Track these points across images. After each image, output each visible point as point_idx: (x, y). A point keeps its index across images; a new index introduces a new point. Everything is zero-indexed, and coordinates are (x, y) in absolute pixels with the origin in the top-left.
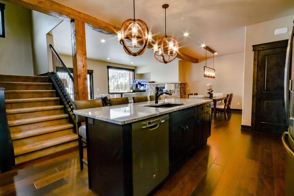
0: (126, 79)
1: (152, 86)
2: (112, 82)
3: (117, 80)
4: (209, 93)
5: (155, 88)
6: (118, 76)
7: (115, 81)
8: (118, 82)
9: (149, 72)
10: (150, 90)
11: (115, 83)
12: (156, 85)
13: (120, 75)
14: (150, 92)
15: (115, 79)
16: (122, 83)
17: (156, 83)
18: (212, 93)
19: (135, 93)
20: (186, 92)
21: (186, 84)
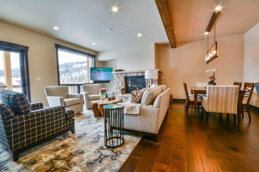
0: (79, 73)
1: (120, 75)
2: (66, 76)
3: (71, 73)
5: (123, 77)
6: (72, 71)
7: (69, 74)
8: (71, 75)
9: (115, 58)
10: (117, 80)
11: (69, 77)
12: (125, 74)
13: (74, 70)
14: (116, 83)
15: (69, 73)
16: (76, 76)
17: (125, 72)
19: (96, 84)
20: (161, 82)
21: (161, 73)
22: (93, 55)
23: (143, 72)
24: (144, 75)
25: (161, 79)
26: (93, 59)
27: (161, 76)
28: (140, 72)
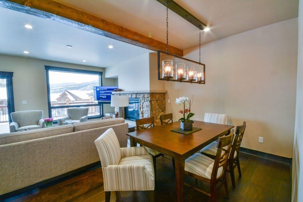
4: (183, 120)
20: (165, 107)
21: (166, 94)
22: (101, 71)
23: (136, 94)
24: (138, 97)
25: (165, 103)
26: (100, 76)
27: (165, 99)
28: (134, 93)
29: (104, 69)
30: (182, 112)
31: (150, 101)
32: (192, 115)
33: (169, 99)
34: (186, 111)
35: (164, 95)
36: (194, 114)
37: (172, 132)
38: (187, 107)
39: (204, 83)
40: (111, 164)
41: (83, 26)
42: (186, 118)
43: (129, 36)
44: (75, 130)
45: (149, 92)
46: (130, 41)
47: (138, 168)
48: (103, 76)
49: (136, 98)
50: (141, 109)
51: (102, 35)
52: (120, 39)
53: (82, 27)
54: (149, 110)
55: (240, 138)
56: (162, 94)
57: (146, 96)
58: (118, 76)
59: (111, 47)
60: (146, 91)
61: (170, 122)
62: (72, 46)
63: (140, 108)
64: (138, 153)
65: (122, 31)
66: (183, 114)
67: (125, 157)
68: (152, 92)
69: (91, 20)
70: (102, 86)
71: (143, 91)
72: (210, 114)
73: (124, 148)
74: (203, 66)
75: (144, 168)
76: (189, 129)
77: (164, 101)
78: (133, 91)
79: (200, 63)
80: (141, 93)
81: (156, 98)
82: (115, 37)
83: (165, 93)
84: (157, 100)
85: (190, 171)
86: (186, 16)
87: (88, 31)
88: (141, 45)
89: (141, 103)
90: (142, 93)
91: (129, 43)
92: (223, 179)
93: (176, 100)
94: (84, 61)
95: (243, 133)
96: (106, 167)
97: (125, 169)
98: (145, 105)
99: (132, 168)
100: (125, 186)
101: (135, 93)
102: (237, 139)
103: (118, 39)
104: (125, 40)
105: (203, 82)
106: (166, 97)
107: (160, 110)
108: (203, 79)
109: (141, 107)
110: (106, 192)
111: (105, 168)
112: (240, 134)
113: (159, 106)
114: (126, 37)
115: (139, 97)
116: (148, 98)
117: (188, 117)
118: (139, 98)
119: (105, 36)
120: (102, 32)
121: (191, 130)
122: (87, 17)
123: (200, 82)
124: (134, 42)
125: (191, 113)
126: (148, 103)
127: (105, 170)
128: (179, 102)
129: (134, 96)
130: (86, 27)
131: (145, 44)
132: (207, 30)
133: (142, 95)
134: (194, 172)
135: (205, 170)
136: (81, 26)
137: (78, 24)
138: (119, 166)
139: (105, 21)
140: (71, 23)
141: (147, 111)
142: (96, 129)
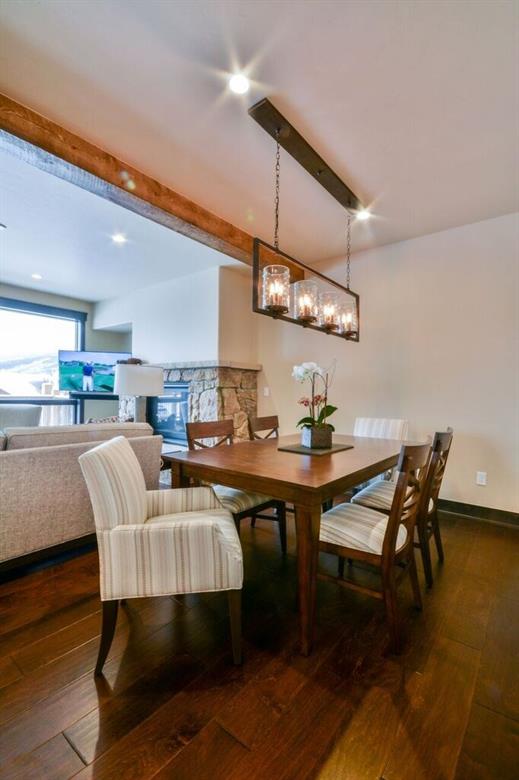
4: (308, 422)
18: (328, 420)
20: (256, 406)
21: (259, 374)
23: (182, 370)
24: (186, 378)
25: (256, 396)
26: (80, 324)
27: (255, 386)
28: (175, 370)
29: (92, 305)
30: (306, 403)
31: (220, 389)
32: (329, 410)
33: (267, 386)
34: (316, 400)
35: (255, 377)
36: (335, 409)
37: (280, 452)
38: (319, 392)
39: (357, 340)
40: (123, 524)
41: (51, 163)
42: (316, 419)
43: (175, 208)
44: (9, 445)
45: (217, 365)
46: (177, 222)
47: (200, 530)
48: (87, 323)
49: (181, 381)
50: (194, 411)
51: (101, 195)
52: (149, 214)
53: (48, 165)
54: (216, 413)
55: (441, 463)
56: (249, 373)
57: (208, 375)
58: (131, 324)
59: (119, 239)
60: (210, 362)
61: (274, 435)
62: (4, 226)
63: (192, 408)
64: (195, 506)
65: (156, 194)
66: (308, 408)
67: (158, 515)
68: (225, 365)
69: (74, 148)
70: (83, 349)
71: (201, 362)
72: (369, 420)
73: (155, 491)
74: (354, 299)
75: (215, 530)
76: (323, 445)
77: (253, 391)
78: (173, 364)
79: (347, 290)
80: (195, 369)
81: (234, 382)
82: (136, 204)
83: (256, 371)
84: (236, 388)
85: (330, 541)
86: (320, 172)
87: (63, 178)
88: (204, 237)
89: (194, 394)
90: (199, 368)
91: (171, 229)
92: (408, 561)
93: (292, 370)
94: (37, 276)
95: (448, 451)
96: (110, 529)
97: (164, 533)
98: (204, 399)
99: (183, 529)
100: (162, 584)
101: (180, 369)
102: (436, 464)
103: (145, 211)
104: (163, 217)
105: (354, 337)
106: (259, 379)
107: (242, 413)
108: (354, 329)
109: (195, 406)
110: (106, 603)
111: (105, 533)
112: (442, 453)
113: (241, 404)
114: (167, 210)
115: (189, 379)
116: (213, 379)
117: (323, 415)
118: (190, 381)
119: (111, 199)
120: (102, 188)
121: (328, 446)
122: (65, 139)
123: (347, 335)
124: (185, 229)
125: (329, 406)
126: (214, 394)
127: (106, 539)
128: (301, 374)
129: (175, 377)
130: (59, 165)
131: (214, 235)
132: (363, 215)
133: (197, 374)
134: (340, 540)
135: (367, 535)
136: (46, 161)
137: (38, 153)
138: (147, 526)
139: (114, 159)
140: (17, 150)
141: (210, 414)
142: (71, 445)
